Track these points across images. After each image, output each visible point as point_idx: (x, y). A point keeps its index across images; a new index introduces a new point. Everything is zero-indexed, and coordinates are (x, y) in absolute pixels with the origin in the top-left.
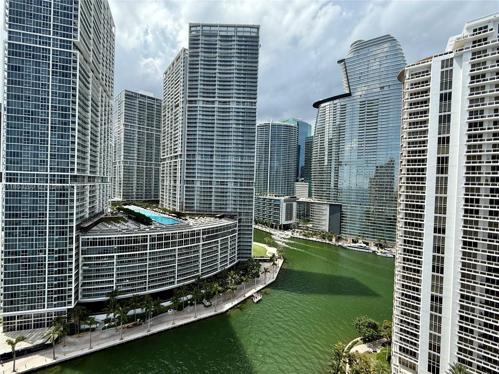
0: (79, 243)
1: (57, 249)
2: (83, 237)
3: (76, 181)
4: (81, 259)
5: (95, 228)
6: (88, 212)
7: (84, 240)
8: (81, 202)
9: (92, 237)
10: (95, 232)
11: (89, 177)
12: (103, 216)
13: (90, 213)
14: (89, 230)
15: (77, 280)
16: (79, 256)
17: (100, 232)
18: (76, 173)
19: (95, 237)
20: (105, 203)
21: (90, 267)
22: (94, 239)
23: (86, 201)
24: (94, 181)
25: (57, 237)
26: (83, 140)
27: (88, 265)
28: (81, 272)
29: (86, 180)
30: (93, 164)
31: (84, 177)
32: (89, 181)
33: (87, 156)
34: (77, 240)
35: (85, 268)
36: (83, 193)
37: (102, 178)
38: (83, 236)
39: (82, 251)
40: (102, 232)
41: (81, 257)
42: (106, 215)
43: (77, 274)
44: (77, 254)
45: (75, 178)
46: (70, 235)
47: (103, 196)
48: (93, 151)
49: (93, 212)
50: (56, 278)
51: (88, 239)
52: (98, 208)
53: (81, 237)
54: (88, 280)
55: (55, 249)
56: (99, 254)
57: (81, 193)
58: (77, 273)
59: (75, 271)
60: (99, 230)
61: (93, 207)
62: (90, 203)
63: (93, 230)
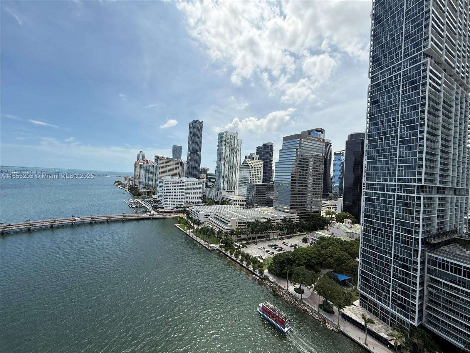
0: (425, 259)
1: (402, 256)
2: (430, 254)
3: (423, 192)
4: (426, 278)
5: (445, 248)
6: (436, 227)
7: (431, 258)
8: (428, 215)
9: (441, 258)
10: (446, 253)
11: (438, 188)
12: (456, 236)
13: (438, 229)
14: (437, 248)
15: (421, 298)
16: (424, 272)
17: (453, 256)
18: (423, 183)
19: (445, 259)
20: (459, 220)
21: (437, 292)
22: (444, 261)
23: (434, 214)
24: (443, 193)
25: (402, 245)
26: (431, 148)
27: (435, 288)
28: (426, 292)
29: (434, 191)
30: (443, 173)
31: (432, 187)
32: (438, 193)
33: (436, 165)
34: (423, 255)
35: (431, 289)
36: (430, 205)
37: (456, 189)
38: (430, 252)
39: (428, 269)
40: (456, 256)
41: (427, 276)
42: (461, 236)
43: (421, 292)
44: (422, 270)
45: (421, 189)
46: (415, 246)
47: (456, 211)
48: (444, 159)
49: (442, 228)
50: (399, 284)
51: (436, 258)
52: (449, 225)
53: (427, 253)
54: (434, 305)
55: (400, 256)
56: (451, 282)
57: (428, 205)
58: (421, 290)
59: (419, 288)
60: (452, 253)
61: (442, 223)
62: (438, 217)
63: (442, 250)
